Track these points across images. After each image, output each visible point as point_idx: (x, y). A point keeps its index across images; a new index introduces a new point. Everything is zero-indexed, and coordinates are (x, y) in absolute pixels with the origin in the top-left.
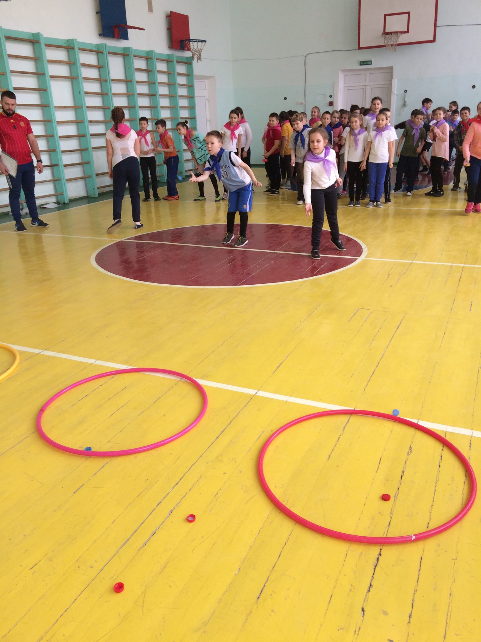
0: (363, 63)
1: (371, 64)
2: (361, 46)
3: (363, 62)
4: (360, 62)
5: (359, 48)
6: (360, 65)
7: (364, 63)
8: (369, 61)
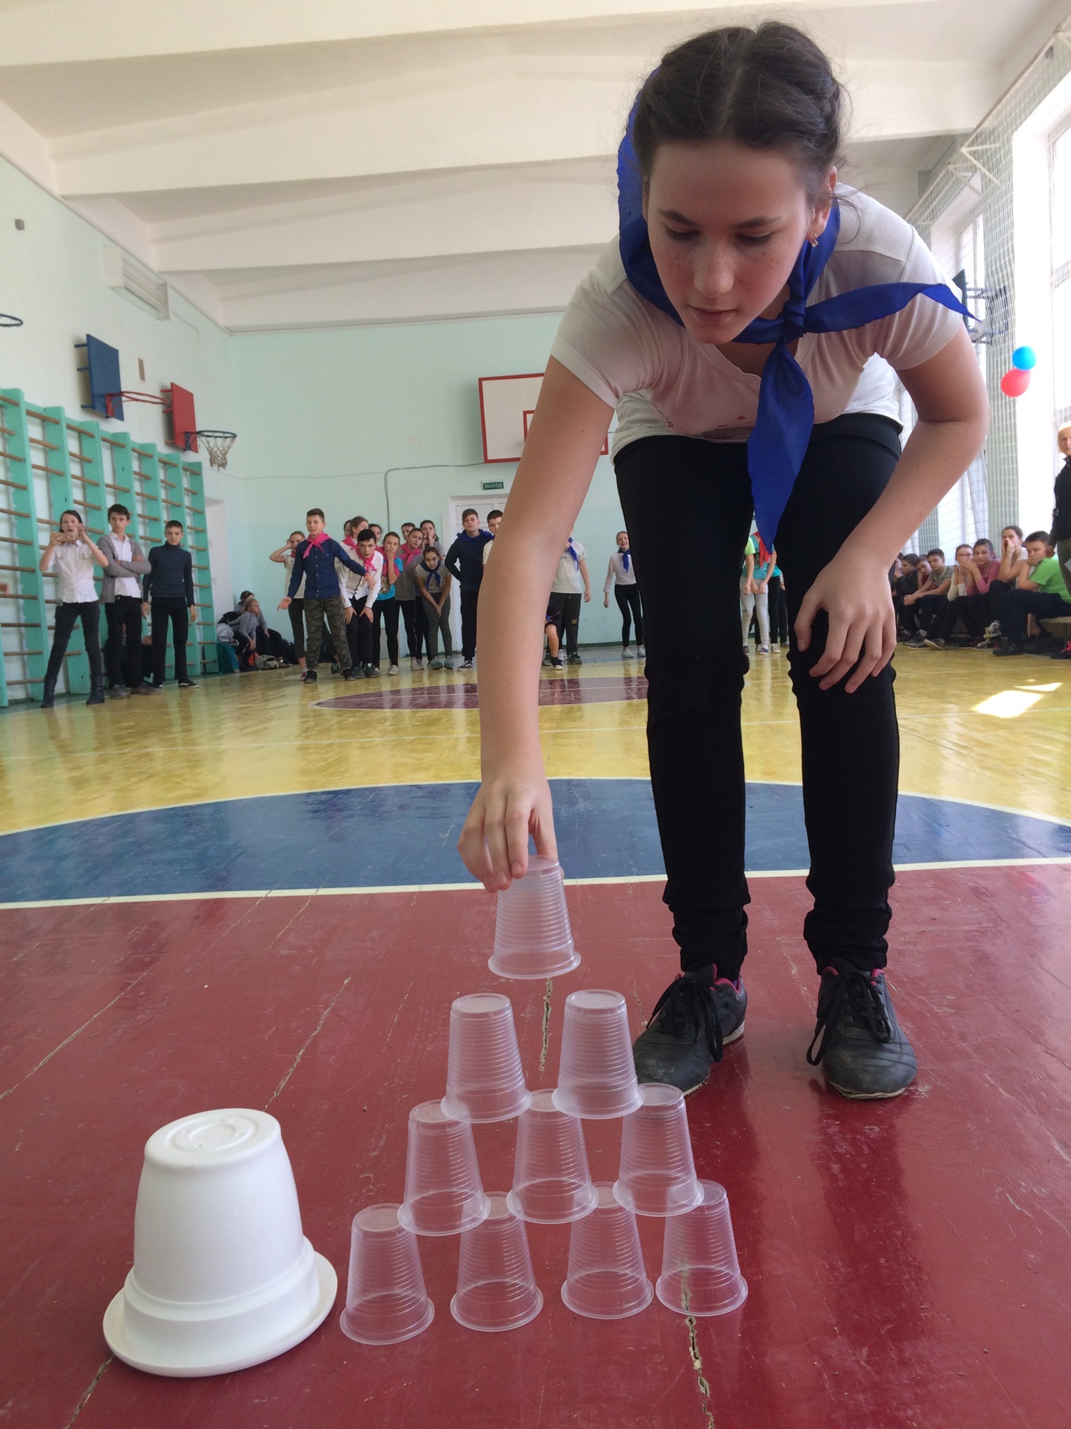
0: (488, 486)
1: (503, 488)
2: (489, 458)
3: (490, 484)
4: (484, 484)
5: (487, 461)
6: (485, 489)
7: (490, 487)
8: (499, 483)
